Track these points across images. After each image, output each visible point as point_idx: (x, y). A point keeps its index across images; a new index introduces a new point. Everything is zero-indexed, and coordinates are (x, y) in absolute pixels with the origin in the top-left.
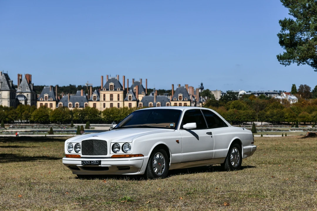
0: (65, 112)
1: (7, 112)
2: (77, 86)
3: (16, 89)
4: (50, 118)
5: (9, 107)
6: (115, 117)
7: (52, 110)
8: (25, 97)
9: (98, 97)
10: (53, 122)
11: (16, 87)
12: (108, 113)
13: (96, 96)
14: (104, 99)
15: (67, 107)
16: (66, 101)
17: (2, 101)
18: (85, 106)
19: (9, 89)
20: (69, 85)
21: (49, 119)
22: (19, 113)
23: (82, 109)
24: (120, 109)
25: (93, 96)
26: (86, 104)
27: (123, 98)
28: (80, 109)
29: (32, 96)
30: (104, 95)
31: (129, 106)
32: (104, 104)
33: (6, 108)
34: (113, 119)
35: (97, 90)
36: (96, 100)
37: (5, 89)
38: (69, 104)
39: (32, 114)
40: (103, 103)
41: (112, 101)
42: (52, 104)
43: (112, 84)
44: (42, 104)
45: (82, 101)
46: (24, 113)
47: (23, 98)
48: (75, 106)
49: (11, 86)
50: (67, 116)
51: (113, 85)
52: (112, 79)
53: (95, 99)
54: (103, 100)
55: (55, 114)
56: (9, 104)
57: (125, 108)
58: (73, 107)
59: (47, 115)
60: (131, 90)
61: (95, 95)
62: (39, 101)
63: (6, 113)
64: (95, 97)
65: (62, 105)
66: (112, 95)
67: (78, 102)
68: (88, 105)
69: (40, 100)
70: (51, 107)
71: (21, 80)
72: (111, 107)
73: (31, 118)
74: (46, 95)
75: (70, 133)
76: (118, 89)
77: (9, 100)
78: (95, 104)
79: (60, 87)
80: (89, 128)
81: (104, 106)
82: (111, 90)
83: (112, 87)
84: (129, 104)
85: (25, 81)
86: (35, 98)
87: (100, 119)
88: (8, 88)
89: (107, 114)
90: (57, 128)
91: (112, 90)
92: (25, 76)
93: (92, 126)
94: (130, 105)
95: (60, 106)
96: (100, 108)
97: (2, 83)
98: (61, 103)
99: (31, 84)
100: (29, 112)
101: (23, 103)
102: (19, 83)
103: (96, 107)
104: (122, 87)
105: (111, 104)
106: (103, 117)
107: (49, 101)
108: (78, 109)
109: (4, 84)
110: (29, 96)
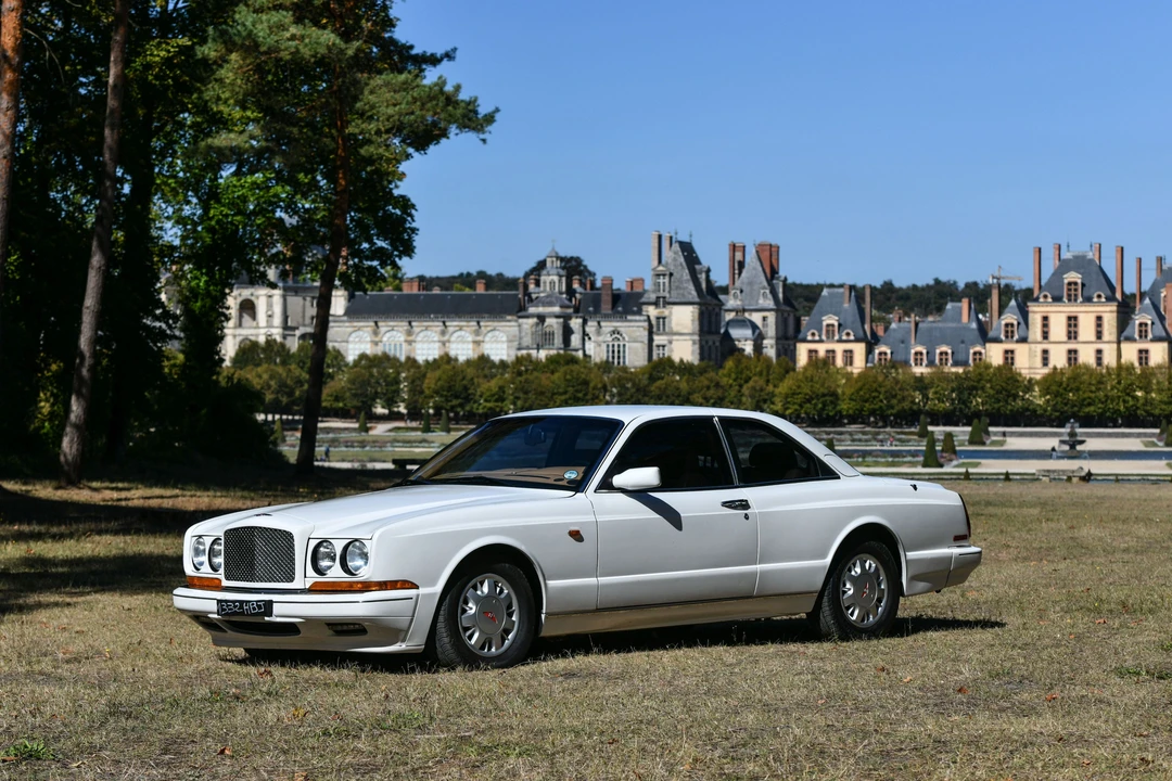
0: (897, 381)
1: (688, 382)
2: (961, 285)
3: (722, 297)
4: (844, 406)
5: (696, 362)
6: (1084, 399)
7: (852, 373)
8: (754, 327)
9: (1023, 325)
10: (853, 420)
11: (725, 290)
12: (1061, 384)
13: (1015, 323)
14: (1045, 335)
15: (906, 363)
16: (903, 342)
17: (670, 342)
18: (975, 360)
19: (697, 300)
20: (932, 282)
21: (838, 408)
22: (731, 386)
23: (960, 370)
24: (1104, 371)
25: (1003, 323)
26: (975, 353)
27: (1114, 330)
28: (954, 370)
29: (782, 324)
30: (1045, 319)
31: (1140, 358)
32: (1045, 352)
33: (685, 369)
34: (1076, 409)
35: (1016, 300)
36: (1016, 337)
37: (683, 300)
38: (913, 351)
39: (777, 391)
40: (1039, 348)
41: (1073, 340)
42: (851, 351)
43: (1073, 276)
44: (816, 351)
45: (963, 342)
46: (751, 383)
47: (748, 332)
48: (937, 361)
49: (704, 286)
50: (904, 399)
51: (1079, 281)
52: (1076, 258)
53: (1009, 335)
54: (1039, 336)
55: (861, 389)
56: (698, 351)
57: (1123, 369)
58: (927, 366)
59: (834, 394)
60: (1147, 301)
61: (1011, 317)
62: (805, 340)
63: (684, 386)
64: (1012, 325)
65: (889, 356)
66: (1076, 318)
67: (948, 344)
68: (984, 357)
69: (809, 338)
70: (846, 364)
71: (742, 265)
72: (1070, 364)
73: (773, 403)
74: (830, 320)
75: (905, 459)
76: (1099, 296)
77: (696, 338)
78: (1012, 352)
79: (901, 289)
80: (984, 444)
81: (1045, 361)
82: (1072, 299)
83: (1076, 290)
84: (1140, 351)
85: (754, 269)
86: (791, 331)
87: (1027, 409)
88: (693, 294)
89: (1054, 388)
90: (866, 441)
91: (1076, 300)
92: (757, 252)
93: (995, 434)
94: (1144, 355)
95: (880, 359)
96: (1030, 368)
97: (671, 275)
98: (883, 348)
99: (778, 278)
100: (768, 381)
101: (748, 348)
102: (734, 274)
103: (1012, 364)
104: (1112, 289)
105: (1072, 354)
106: (1040, 402)
107: (840, 341)
108: (946, 370)
109: (680, 281)
110: (769, 323)
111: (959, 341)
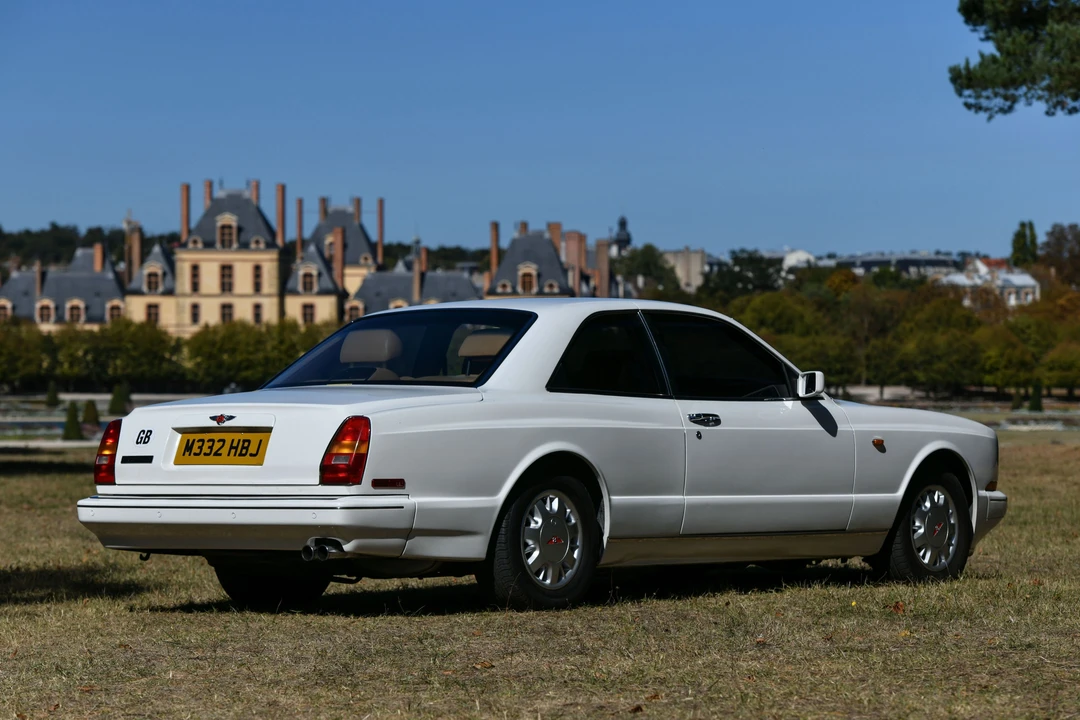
0: (20, 341)
2: (83, 231)
6: (241, 362)
9: (169, 276)
12: (214, 345)
13: (160, 272)
14: (195, 287)
15: (30, 320)
16: (26, 294)
18: (112, 316)
20: (47, 227)
23: (95, 328)
24: (264, 329)
25: (146, 272)
26: (112, 308)
27: (275, 282)
28: (88, 327)
30: (195, 268)
31: (305, 315)
32: (195, 308)
34: (232, 373)
35: (161, 247)
36: (161, 289)
38: (38, 305)
40: (188, 302)
41: (227, 293)
43: (228, 219)
45: (98, 295)
48: (67, 317)
50: (29, 361)
51: (234, 224)
52: (230, 196)
53: (152, 286)
54: (187, 288)
57: (285, 326)
58: (55, 322)
60: (312, 248)
61: (155, 266)
64: (156, 275)
65: (9, 312)
66: (230, 267)
67: (80, 297)
68: (122, 312)
72: (224, 320)
75: (39, 433)
76: (257, 242)
78: (156, 306)
79: (10, 235)
81: (195, 317)
82: (226, 245)
83: (231, 234)
84: (305, 306)
87: (174, 374)
89: (206, 349)
91: (230, 245)
94: (308, 311)
96: (178, 325)
98: (3, 302)
103: (157, 320)
104: (272, 233)
105: (227, 309)
106: (188, 364)
108: (79, 327)
111: (95, 294)
